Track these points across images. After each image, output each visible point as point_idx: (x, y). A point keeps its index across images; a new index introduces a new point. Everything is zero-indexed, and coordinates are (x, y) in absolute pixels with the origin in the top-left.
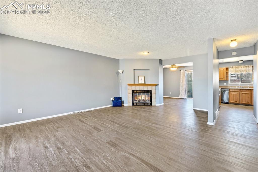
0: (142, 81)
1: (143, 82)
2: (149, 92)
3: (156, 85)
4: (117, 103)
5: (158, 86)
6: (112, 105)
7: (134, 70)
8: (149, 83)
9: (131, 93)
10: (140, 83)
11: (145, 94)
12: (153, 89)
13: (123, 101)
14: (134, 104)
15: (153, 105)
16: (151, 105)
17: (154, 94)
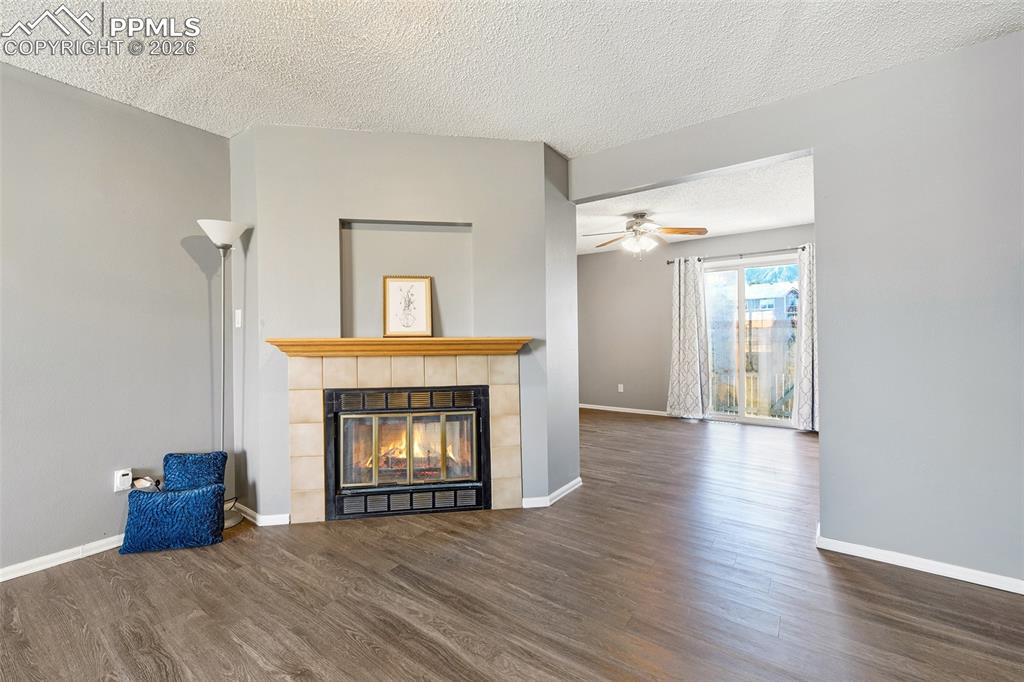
0: (408, 316)
1: (421, 326)
2: (472, 402)
3: (524, 348)
4: (171, 514)
5: (537, 354)
6: (117, 540)
7: (345, 224)
8: (472, 334)
9: (318, 412)
10: (394, 328)
11: (437, 419)
12: (501, 380)
13: (254, 485)
14: (340, 511)
15: (497, 502)
16: (488, 506)
17: (507, 414)
